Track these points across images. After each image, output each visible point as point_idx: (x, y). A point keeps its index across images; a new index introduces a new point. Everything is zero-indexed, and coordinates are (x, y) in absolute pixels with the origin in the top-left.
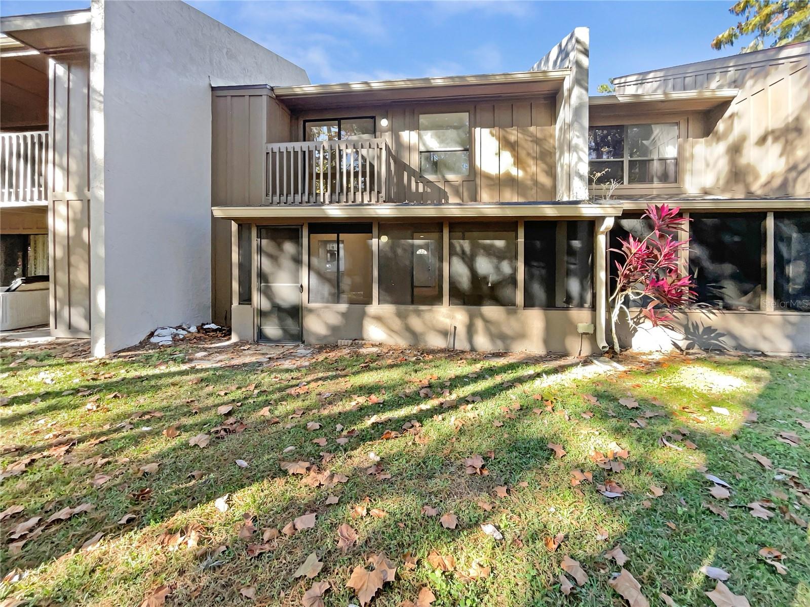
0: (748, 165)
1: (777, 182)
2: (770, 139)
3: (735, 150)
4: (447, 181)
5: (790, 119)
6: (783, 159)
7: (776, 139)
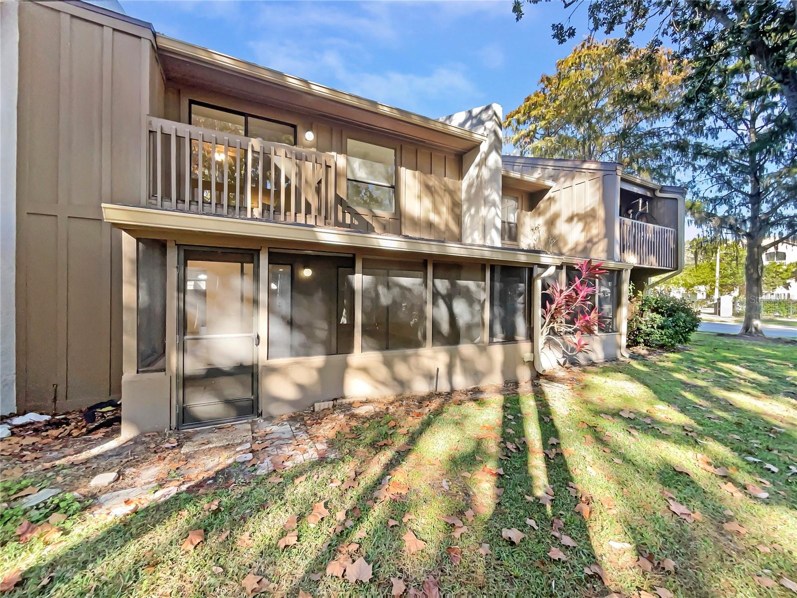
0: (560, 235)
1: (580, 248)
2: (575, 219)
3: (551, 223)
4: (375, 216)
5: (588, 209)
6: (583, 234)
7: (580, 220)
